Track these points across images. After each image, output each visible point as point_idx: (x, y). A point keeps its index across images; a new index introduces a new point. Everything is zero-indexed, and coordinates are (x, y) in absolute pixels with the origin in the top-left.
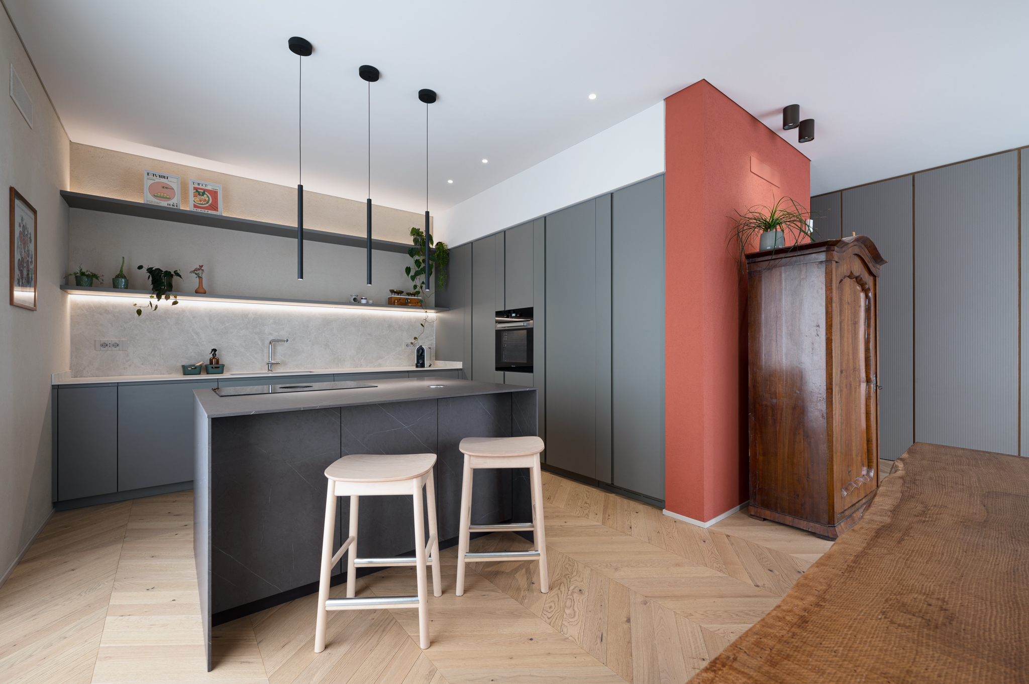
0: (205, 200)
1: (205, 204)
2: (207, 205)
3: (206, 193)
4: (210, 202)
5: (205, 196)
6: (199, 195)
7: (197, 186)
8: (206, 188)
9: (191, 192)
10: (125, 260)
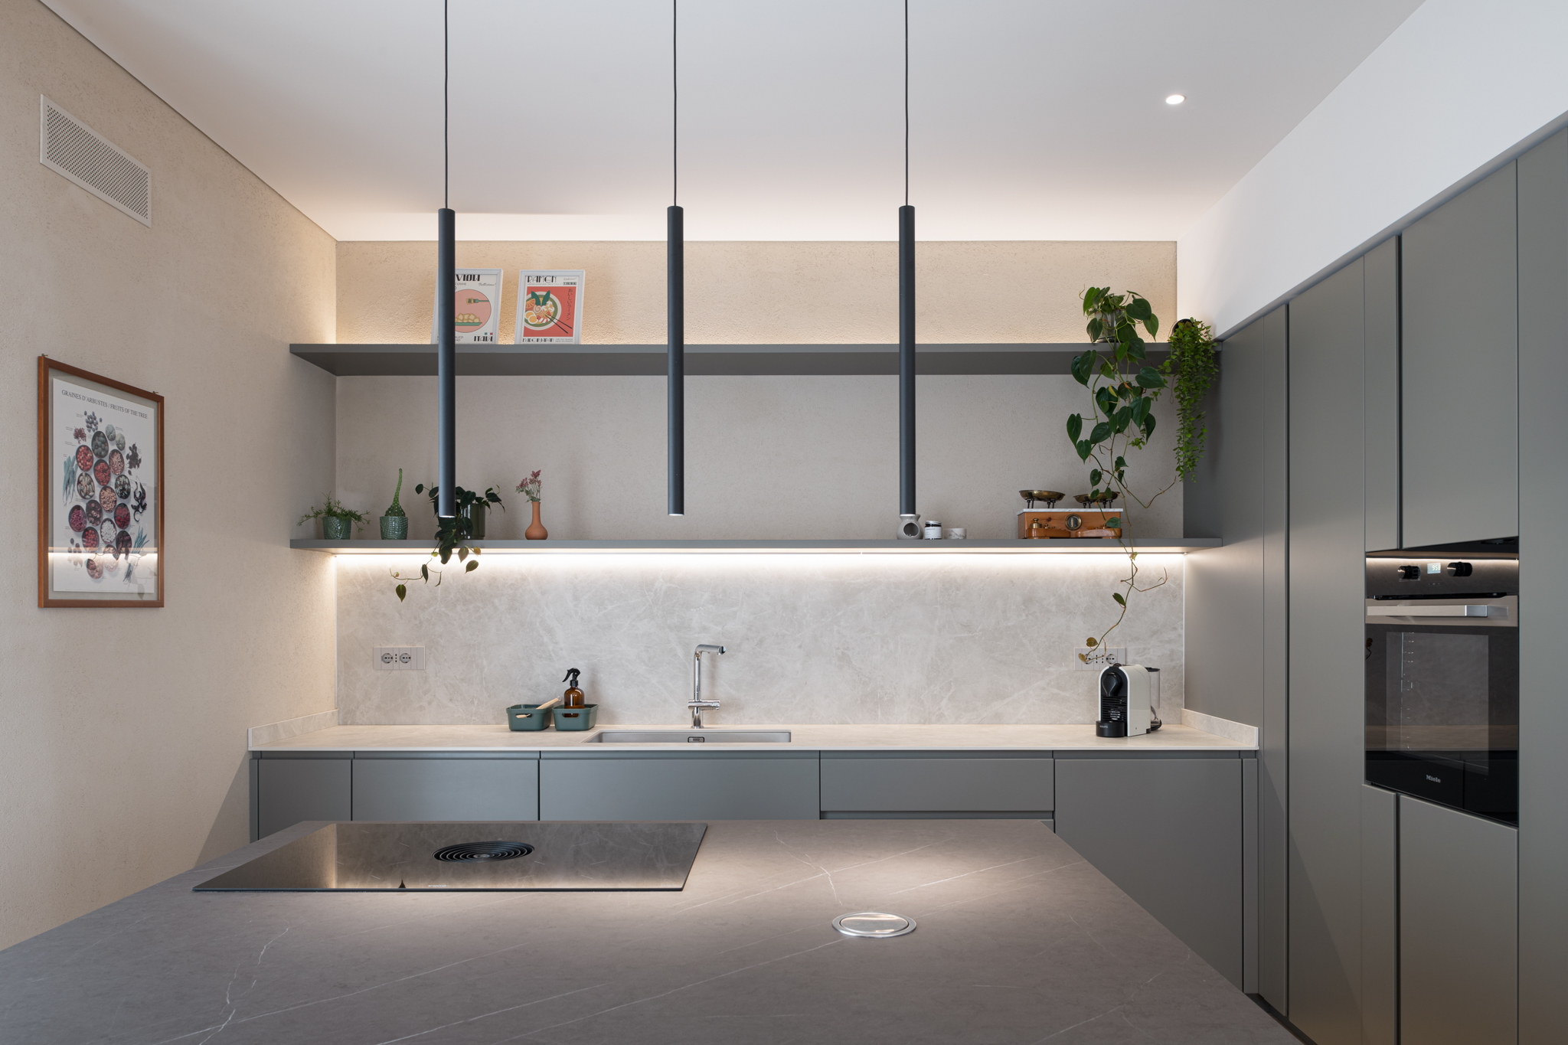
0: (549, 313)
1: (547, 323)
2: (552, 324)
3: (552, 296)
4: (558, 317)
5: (549, 303)
6: (538, 303)
7: (534, 284)
8: (554, 285)
9: (523, 297)
10: (404, 474)
